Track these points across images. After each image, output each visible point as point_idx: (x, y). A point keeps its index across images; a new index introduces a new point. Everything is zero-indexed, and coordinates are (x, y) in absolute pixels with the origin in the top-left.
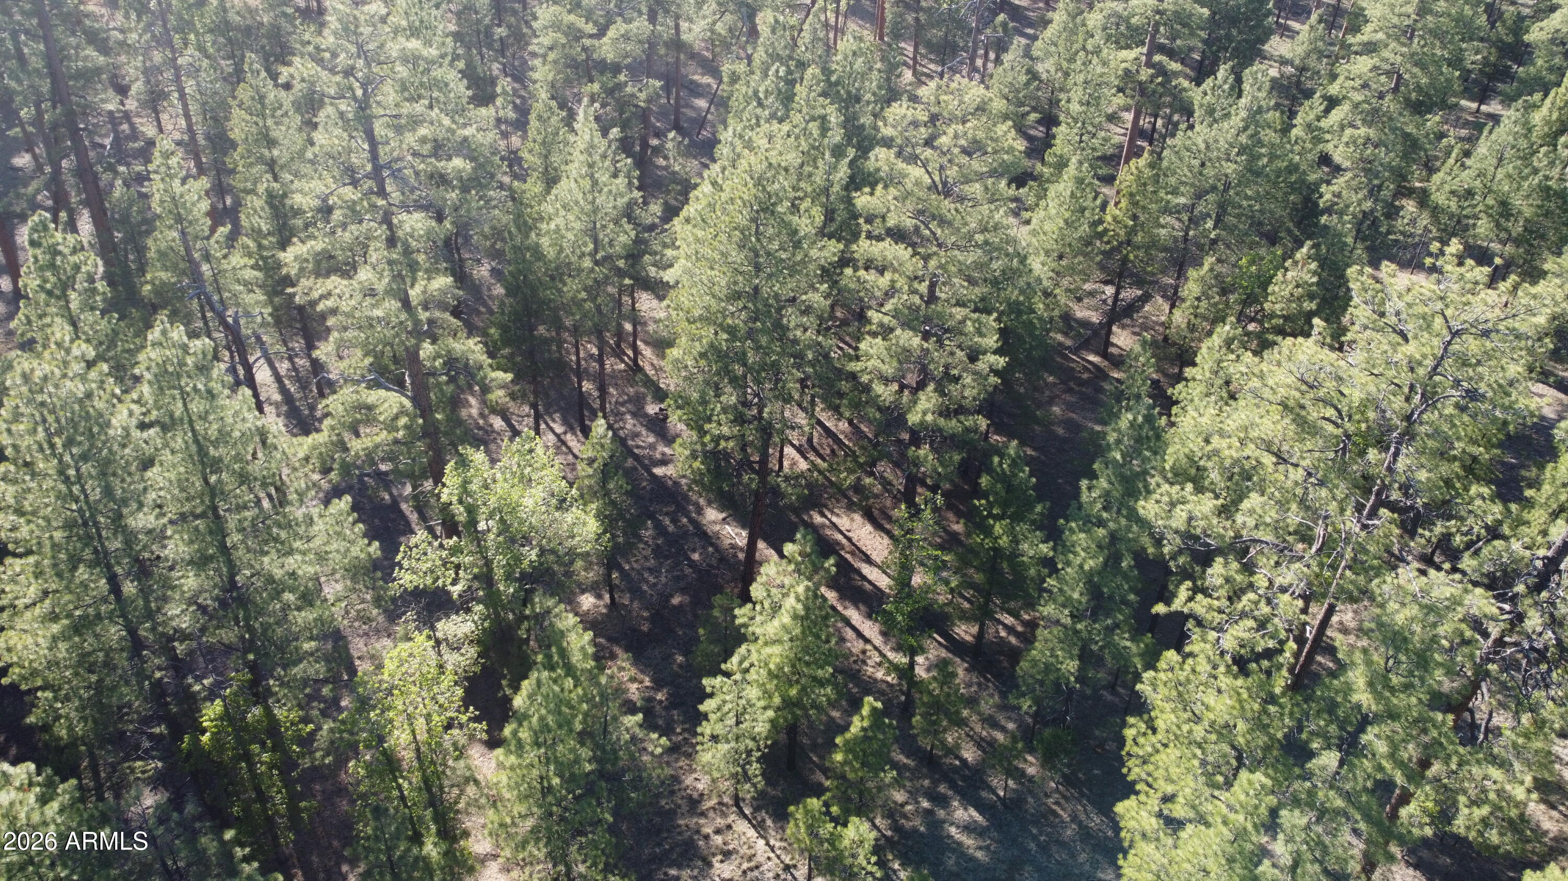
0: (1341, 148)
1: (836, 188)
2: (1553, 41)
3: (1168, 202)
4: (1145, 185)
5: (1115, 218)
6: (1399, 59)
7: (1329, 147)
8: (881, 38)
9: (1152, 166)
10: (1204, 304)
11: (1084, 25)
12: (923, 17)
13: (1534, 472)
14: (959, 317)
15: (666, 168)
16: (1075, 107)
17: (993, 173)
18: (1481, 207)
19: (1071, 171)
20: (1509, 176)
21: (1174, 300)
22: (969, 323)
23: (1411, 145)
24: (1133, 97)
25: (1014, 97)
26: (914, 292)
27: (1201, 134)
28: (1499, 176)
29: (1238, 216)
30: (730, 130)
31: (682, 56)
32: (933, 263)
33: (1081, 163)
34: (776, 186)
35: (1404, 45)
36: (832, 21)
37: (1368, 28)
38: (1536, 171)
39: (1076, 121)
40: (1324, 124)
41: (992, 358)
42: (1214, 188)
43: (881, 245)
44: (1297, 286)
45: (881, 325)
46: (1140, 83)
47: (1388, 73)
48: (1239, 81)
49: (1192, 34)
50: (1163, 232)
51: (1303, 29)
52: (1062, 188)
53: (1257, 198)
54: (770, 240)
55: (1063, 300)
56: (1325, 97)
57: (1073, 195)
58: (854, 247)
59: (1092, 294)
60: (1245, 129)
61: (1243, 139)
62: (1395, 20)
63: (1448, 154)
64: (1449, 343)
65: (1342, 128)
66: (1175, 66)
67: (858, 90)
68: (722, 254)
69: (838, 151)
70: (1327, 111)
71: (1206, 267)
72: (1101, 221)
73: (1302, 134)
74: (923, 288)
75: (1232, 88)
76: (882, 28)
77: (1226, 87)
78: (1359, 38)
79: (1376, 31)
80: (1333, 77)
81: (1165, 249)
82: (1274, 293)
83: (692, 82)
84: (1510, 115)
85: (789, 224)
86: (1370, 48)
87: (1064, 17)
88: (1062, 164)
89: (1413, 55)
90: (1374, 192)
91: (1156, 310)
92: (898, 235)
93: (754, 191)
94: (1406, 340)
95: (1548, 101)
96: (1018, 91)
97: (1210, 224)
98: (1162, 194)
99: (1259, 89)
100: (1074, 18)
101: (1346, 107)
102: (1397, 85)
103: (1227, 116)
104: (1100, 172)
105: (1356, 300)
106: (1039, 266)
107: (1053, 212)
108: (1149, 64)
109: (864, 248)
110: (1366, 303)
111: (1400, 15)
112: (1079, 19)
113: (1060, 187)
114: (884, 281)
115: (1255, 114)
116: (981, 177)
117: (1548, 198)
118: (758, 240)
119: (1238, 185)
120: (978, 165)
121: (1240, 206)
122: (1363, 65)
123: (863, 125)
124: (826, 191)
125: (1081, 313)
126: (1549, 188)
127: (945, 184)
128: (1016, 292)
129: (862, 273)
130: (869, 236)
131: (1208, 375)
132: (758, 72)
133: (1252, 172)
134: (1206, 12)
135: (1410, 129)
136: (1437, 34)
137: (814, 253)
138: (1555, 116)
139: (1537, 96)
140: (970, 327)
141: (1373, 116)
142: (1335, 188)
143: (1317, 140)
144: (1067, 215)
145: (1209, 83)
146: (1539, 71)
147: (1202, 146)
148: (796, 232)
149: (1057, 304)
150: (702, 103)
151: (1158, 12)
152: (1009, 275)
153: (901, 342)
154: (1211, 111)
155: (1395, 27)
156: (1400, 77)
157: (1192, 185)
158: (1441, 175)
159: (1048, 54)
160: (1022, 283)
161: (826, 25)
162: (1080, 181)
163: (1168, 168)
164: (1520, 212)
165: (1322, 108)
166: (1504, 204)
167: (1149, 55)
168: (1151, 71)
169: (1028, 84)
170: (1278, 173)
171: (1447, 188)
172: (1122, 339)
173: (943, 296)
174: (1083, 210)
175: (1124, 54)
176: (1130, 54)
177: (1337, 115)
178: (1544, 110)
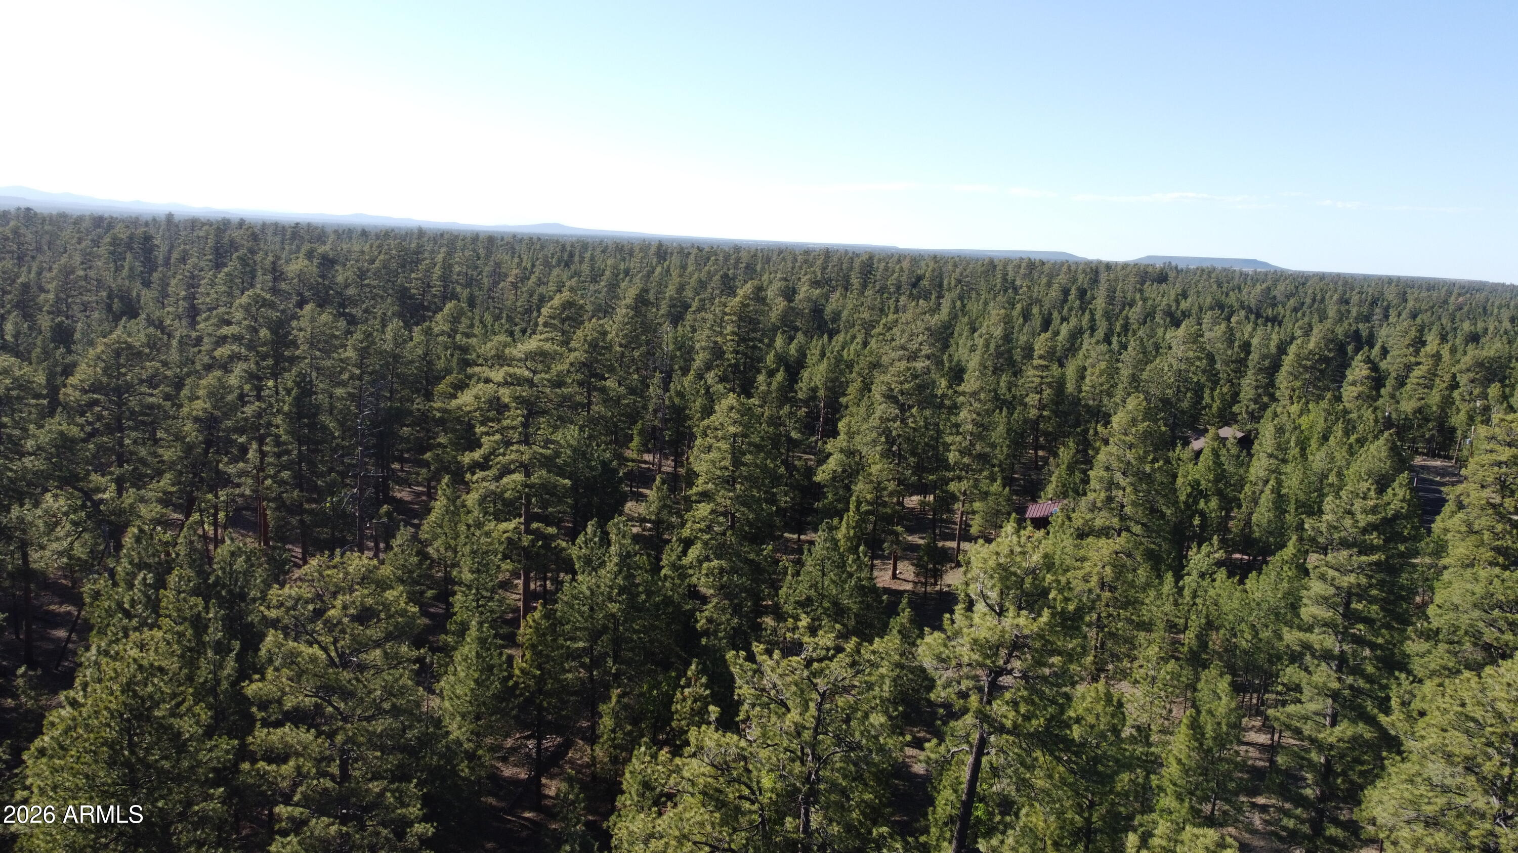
0: (703, 579)
1: (225, 685)
2: (834, 479)
3: (568, 647)
4: (544, 635)
5: (522, 671)
6: (729, 502)
7: (694, 580)
8: (266, 543)
9: (546, 616)
10: (619, 734)
11: (464, 506)
12: (307, 518)
13: (923, 823)
14: (377, 790)
15: (14, 709)
16: (467, 576)
17: (389, 637)
18: (820, 611)
19: (473, 632)
20: (833, 582)
21: (592, 739)
22: (389, 794)
23: (756, 569)
24: (519, 562)
25: (406, 578)
26: (323, 774)
27: (585, 581)
28: (826, 583)
29: (632, 649)
30: (94, 650)
31: (32, 586)
32: (339, 738)
33: (481, 624)
34: (150, 689)
35: (730, 491)
36: (211, 533)
37: (700, 481)
38: (851, 575)
39: (469, 587)
40: (685, 561)
41: (419, 828)
42: (605, 629)
43: (279, 731)
44: (695, 701)
45: (291, 819)
46: (524, 548)
47: (724, 514)
48: (605, 534)
49: (560, 501)
50: (570, 676)
51: (651, 494)
52: (468, 649)
53: (645, 630)
54: (147, 750)
55: (487, 759)
56: (680, 540)
57: (478, 655)
58: (250, 739)
59: (513, 750)
60: (620, 572)
61: (620, 581)
62: (718, 472)
63: (786, 574)
64: (821, 704)
65: (700, 562)
66: (552, 530)
67: (242, 588)
68: (87, 776)
69: (221, 649)
70: (685, 553)
71: (614, 699)
72: (511, 676)
73: (669, 573)
74: (334, 769)
75: (601, 540)
76: (266, 532)
77: (597, 539)
78: (695, 490)
79: (707, 483)
80: (683, 525)
81: (575, 693)
82: (677, 711)
83: (48, 612)
84: (819, 537)
85: (171, 726)
86: (705, 496)
87: (445, 502)
88: (464, 629)
89: (738, 497)
90: (737, 610)
91: (580, 753)
92: (298, 717)
93: (122, 698)
94: (788, 710)
95: (844, 523)
96: (411, 572)
97: (610, 662)
98: (561, 641)
99: (624, 537)
100: (454, 502)
101: (699, 545)
102: (733, 522)
103: (603, 564)
104: (501, 631)
105: (739, 682)
106: (456, 730)
107: (462, 675)
108: (528, 531)
109: (260, 736)
110: (747, 683)
111: (721, 469)
112: (458, 502)
113: (465, 650)
114: (288, 768)
115: (625, 558)
116: (378, 644)
117: (864, 595)
118: (132, 752)
119: (625, 621)
120: (374, 632)
121: (632, 640)
122: (703, 510)
123: (252, 623)
124: (213, 691)
125: (508, 771)
126: (864, 587)
127: (341, 656)
128: (435, 758)
129: (261, 764)
130: (266, 724)
131: (636, 798)
132: (122, 584)
133: (633, 608)
134: (567, 482)
135: (752, 556)
136: (751, 480)
137: (203, 756)
138: (852, 532)
139: (836, 521)
140: (390, 798)
141: (721, 551)
142: (707, 613)
143: (683, 576)
144: (476, 675)
145: (580, 539)
146: (831, 503)
147: (588, 593)
148: (179, 734)
149: (482, 765)
150: (62, 633)
151: (526, 486)
152: (426, 741)
153: (316, 833)
154: (588, 561)
155: (719, 477)
156: (733, 516)
157: (586, 629)
158: (785, 589)
159: (435, 537)
160: (441, 746)
161: (205, 537)
162: (482, 641)
163: (562, 617)
164: (849, 609)
165: (680, 549)
166: (836, 603)
167: (527, 524)
168: (530, 537)
169: (420, 563)
170: (657, 606)
171: (792, 599)
172: (552, 787)
173: (357, 773)
174: (490, 668)
175: (504, 525)
176: (511, 525)
177: (694, 552)
178: (843, 529)
